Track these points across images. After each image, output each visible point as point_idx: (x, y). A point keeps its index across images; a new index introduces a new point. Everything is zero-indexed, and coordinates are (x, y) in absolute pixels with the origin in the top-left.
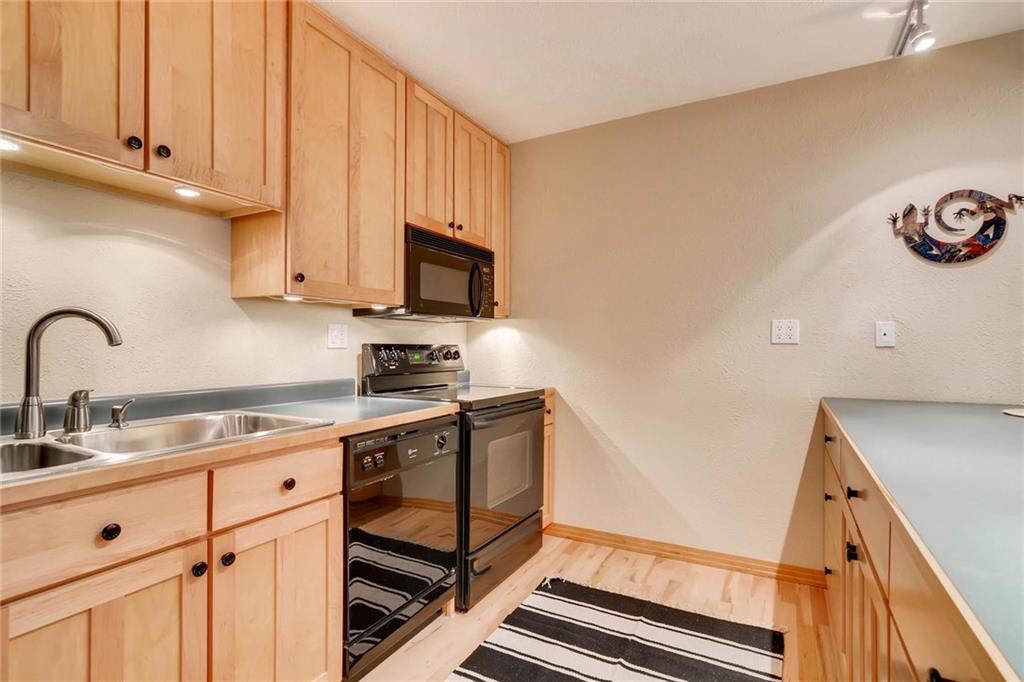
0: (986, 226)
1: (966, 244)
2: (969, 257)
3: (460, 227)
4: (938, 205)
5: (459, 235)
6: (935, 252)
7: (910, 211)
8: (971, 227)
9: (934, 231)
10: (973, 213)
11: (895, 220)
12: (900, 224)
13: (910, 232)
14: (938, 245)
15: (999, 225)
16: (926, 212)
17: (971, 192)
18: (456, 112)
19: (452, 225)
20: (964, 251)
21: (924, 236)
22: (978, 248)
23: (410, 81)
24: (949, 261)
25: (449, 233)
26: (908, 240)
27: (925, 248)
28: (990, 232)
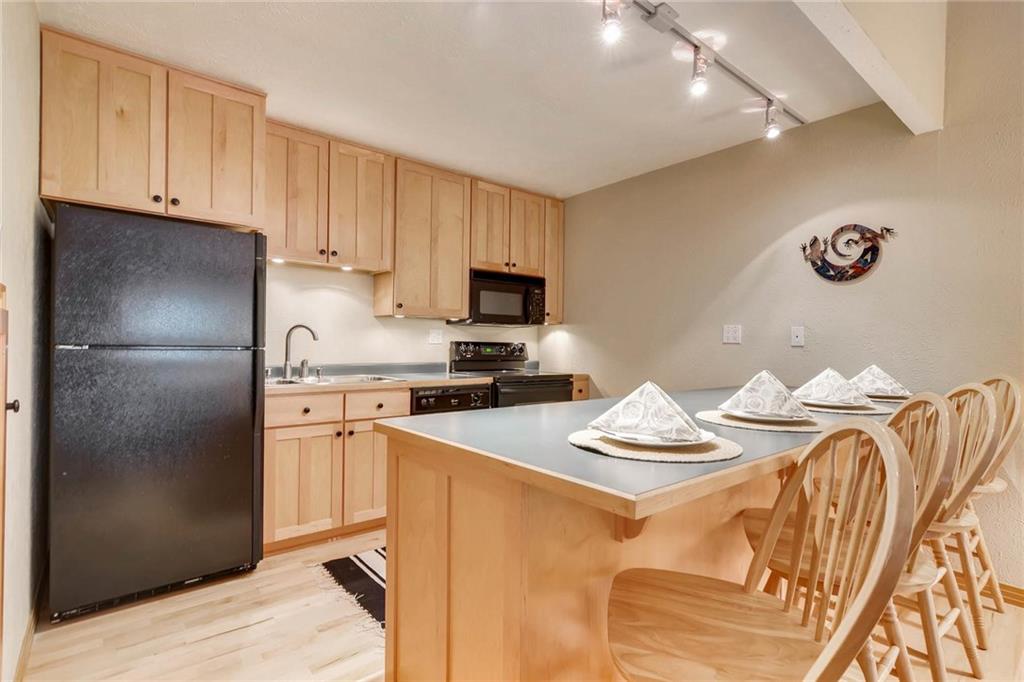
0: (866, 252)
1: (852, 267)
2: (854, 277)
3: (514, 265)
4: (833, 236)
5: (514, 270)
6: (832, 273)
7: (815, 240)
8: (856, 252)
9: (831, 257)
10: (856, 243)
11: (804, 249)
12: (808, 251)
13: (814, 258)
14: (833, 267)
15: (874, 251)
16: (825, 243)
17: (855, 226)
18: (511, 188)
19: (507, 264)
20: (851, 272)
21: (824, 261)
22: (861, 269)
23: (474, 180)
24: (840, 280)
25: (506, 270)
26: (814, 264)
27: (824, 269)
28: (868, 257)
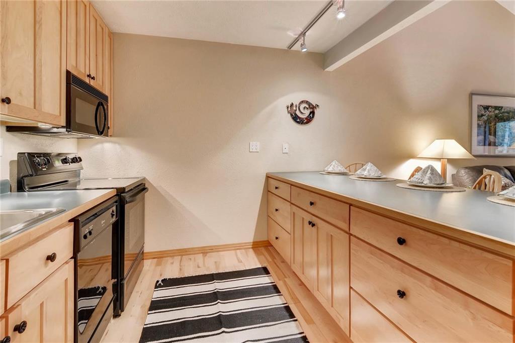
0: (311, 113)
1: (306, 119)
2: (307, 123)
3: (93, 78)
4: (299, 104)
6: (298, 120)
7: (292, 105)
8: (307, 113)
9: (298, 113)
10: (307, 109)
11: (288, 107)
12: (289, 109)
13: (292, 113)
14: (299, 118)
15: (313, 113)
16: (296, 107)
17: (307, 101)
19: (89, 76)
20: (306, 121)
21: (296, 114)
22: (309, 120)
24: (302, 124)
26: (292, 115)
27: (295, 118)
28: (311, 115)
